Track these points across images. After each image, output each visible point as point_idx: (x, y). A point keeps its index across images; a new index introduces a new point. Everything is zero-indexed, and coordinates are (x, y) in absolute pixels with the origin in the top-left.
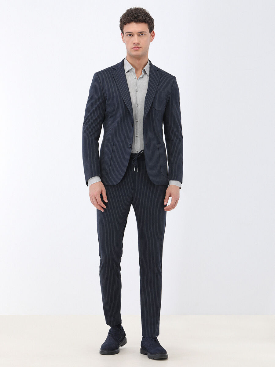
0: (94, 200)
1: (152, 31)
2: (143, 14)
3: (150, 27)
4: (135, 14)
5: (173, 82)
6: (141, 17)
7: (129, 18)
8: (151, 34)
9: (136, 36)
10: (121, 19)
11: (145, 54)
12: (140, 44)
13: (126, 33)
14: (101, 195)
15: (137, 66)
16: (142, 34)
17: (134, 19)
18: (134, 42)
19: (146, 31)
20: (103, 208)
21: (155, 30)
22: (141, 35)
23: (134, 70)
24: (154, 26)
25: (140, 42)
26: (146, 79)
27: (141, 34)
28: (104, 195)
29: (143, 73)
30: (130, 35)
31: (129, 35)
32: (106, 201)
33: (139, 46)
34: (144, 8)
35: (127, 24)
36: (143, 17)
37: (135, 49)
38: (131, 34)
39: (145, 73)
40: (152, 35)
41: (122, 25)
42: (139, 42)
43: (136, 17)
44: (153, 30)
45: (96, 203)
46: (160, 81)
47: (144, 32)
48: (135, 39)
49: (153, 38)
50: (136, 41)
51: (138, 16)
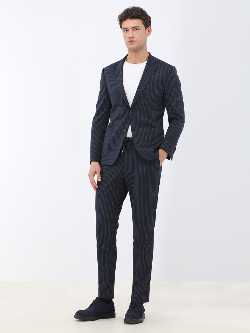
1: (148, 27)
2: (137, 11)
3: (146, 23)
4: (130, 11)
6: (134, 14)
9: (131, 30)
12: (135, 38)
13: (124, 28)
16: (137, 29)
17: (128, 16)
18: (129, 36)
19: (140, 26)
25: (135, 36)
27: (135, 29)
28: (98, 175)
30: (127, 31)
31: (125, 31)
32: (99, 180)
33: (134, 40)
35: (124, 21)
36: (136, 13)
37: (131, 42)
43: (129, 14)
47: (138, 27)
49: (150, 34)
50: (131, 35)
51: (131, 13)
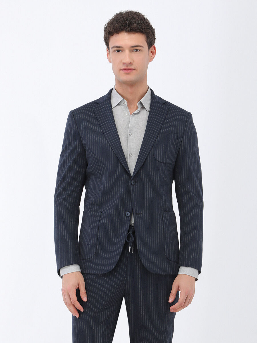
0: (67, 297)
1: (151, 46)
2: (139, 20)
3: (149, 40)
4: (127, 19)
5: (187, 120)
6: (135, 25)
7: (117, 25)
8: (151, 50)
9: (127, 52)
10: (106, 27)
11: (142, 79)
12: (134, 63)
13: (113, 47)
14: (78, 291)
15: (129, 97)
16: (136, 50)
17: (125, 27)
18: (124, 61)
19: (143, 46)
20: (79, 311)
21: (157, 44)
22: (134, 51)
23: (126, 103)
24: (154, 39)
25: (134, 61)
26: (144, 116)
27: (135, 49)
28: (83, 290)
29: (139, 107)
31: (116, 51)
32: (85, 299)
33: (133, 67)
34: (141, 12)
35: (115, 34)
36: (138, 24)
37: (126, 71)
38: (119, 50)
39: (143, 107)
40: (151, 52)
41: (107, 36)
42: (132, 62)
43: (128, 24)
44: (154, 44)
45: (69, 302)
46: (165, 118)
47: (138, 46)
48: (126, 57)
49: (154, 57)
50: (127, 60)
51: (130, 22)
